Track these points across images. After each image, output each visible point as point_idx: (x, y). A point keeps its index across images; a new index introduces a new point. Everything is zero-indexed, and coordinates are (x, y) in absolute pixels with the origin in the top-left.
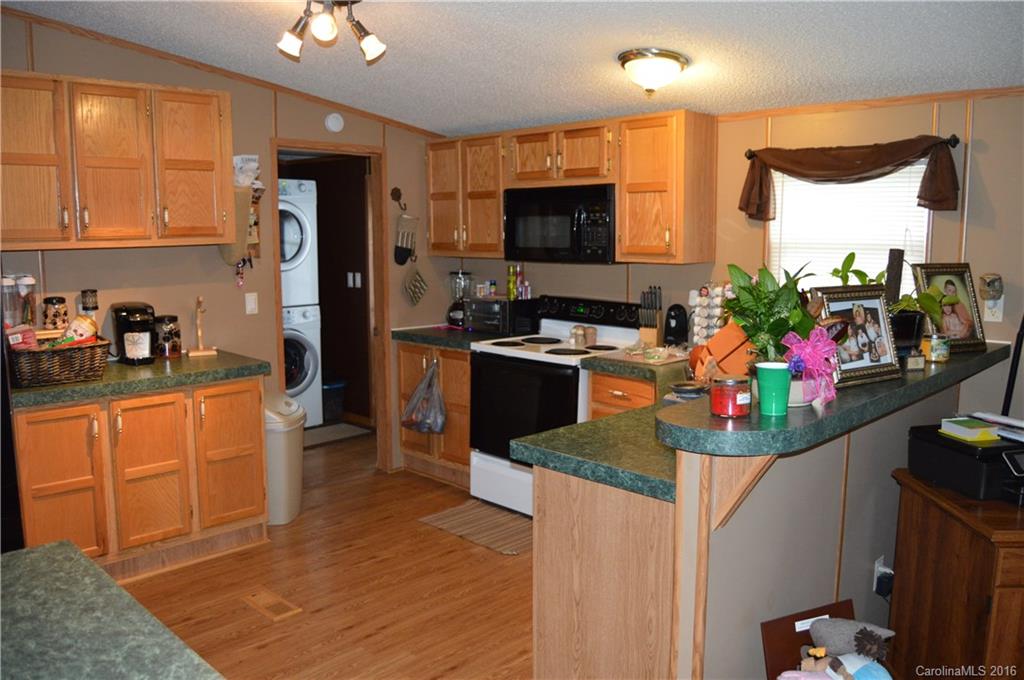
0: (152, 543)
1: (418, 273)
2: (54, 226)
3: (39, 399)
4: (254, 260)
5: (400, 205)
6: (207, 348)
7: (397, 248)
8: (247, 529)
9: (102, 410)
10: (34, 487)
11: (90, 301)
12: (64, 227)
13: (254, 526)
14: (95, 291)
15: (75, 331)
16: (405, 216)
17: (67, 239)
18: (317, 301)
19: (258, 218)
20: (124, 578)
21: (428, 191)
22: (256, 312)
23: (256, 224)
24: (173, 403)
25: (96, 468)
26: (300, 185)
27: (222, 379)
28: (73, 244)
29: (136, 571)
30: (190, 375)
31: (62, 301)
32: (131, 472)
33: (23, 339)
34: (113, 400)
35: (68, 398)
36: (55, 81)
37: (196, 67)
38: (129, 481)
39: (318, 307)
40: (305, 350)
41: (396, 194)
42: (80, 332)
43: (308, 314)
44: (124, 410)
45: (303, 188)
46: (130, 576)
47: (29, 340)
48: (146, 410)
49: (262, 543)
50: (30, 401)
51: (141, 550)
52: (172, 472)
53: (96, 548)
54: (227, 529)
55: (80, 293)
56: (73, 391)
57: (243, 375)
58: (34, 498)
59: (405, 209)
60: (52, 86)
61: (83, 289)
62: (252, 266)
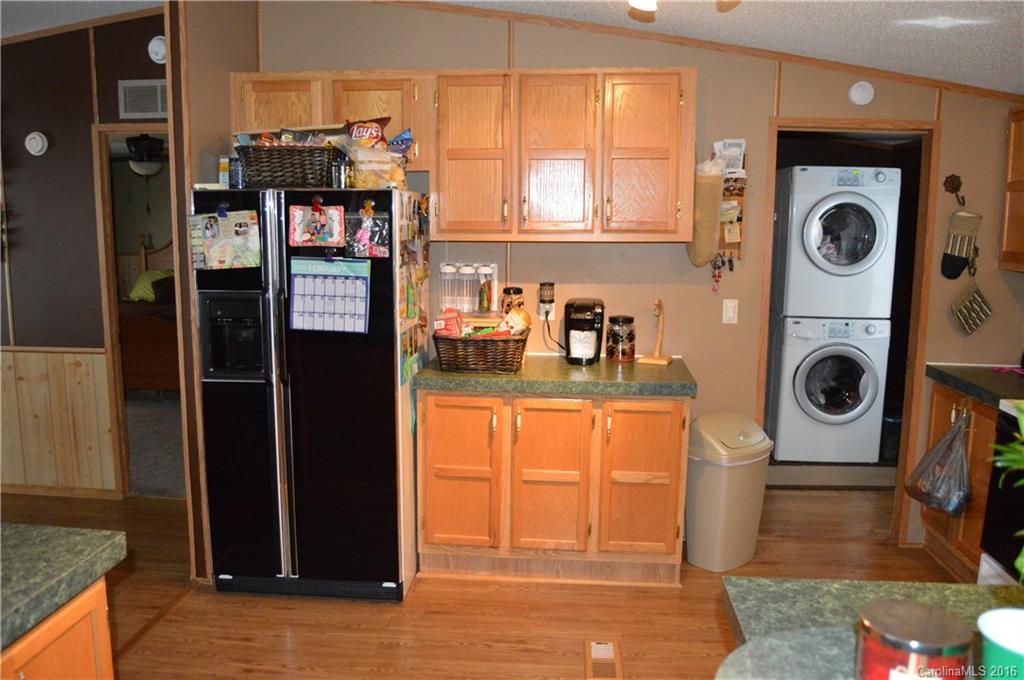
0: (545, 550)
1: (978, 292)
2: (497, 218)
3: (446, 384)
4: (736, 263)
5: (957, 196)
6: (661, 356)
7: (945, 255)
8: (655, 566)
9: (504, 404)
10: (437, 466)
11: (547, 294)
12: (504, 219)
13: (664, 565)
14: (552, 285)
15: (507, 323)
16: (962, 214)
17: (509, 232)
18: (888, 316)
19: (741, 213)
20: (515, 576)
21: (1006, 178)
22: (735, 321)
23: (740, 219)
24: (579, 411)
25: (494, 461)
26: (877, 175)
27: (635, 394)
28: (515, 236)
29: (529, 572)
30: (598, 384)
31: (519, 291)
32: (530, 473)
33: (446, 325)
34: (518, 397)
35: (471, 389)
36: (505, 75)
37: (682, 44)
38: (525, 482)
39: (889, 322)
40: (864, 372)
41: (953, 184)
42: (511, 324)
43: (871, 329)
44: (527, 410)
45: (881, 177)
46: (522, 576)
47: (450, 327)
48: (549, 413)
49: (672, 585)
50: (437, 384)
51: (532, 553)
52: (572, 484)
53: (487, 538)
54: (628, 559)
55: (539, 286)
56: (477, 382)
57: (661, 394)
58: (435, 476)
59: (964, 204)
60: (501, 80)
61: (542, 281)
62: (731, 269)
